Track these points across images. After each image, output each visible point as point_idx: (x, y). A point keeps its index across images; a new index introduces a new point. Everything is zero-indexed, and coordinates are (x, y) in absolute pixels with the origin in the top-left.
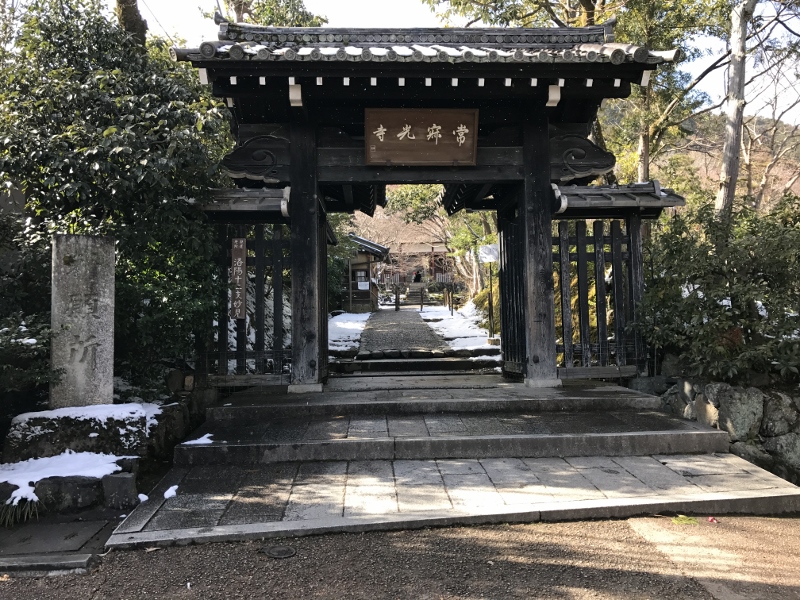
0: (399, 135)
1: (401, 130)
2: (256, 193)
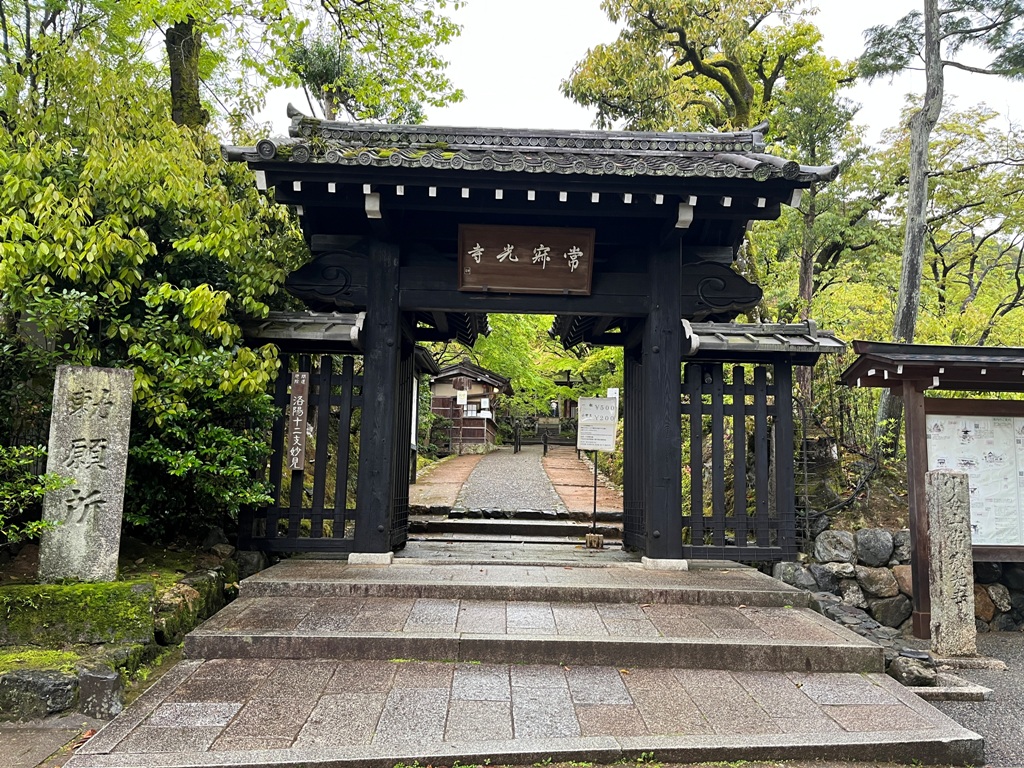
0: (498, 257)
1: (502, 251)
2: (324, 318)
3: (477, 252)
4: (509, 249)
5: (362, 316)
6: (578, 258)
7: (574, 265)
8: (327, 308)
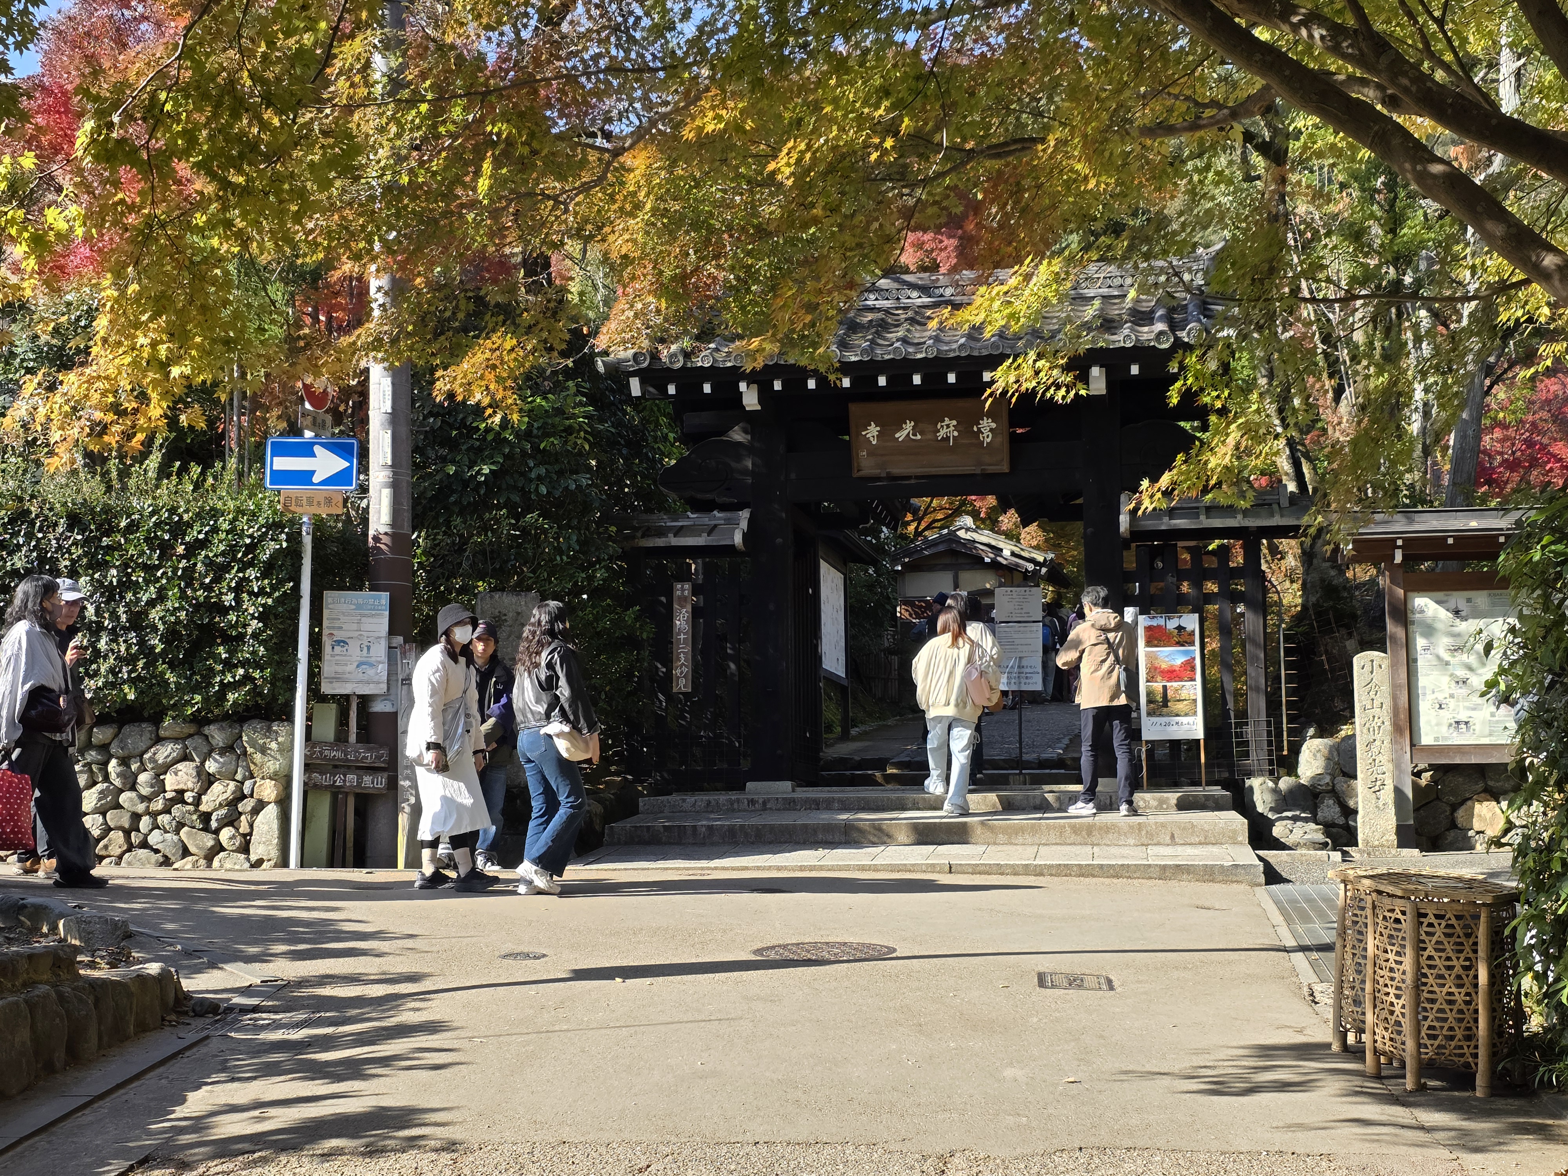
0: (897, 435)
1: (901, 429)
2: (705, 519)
3: (872, 431)
4: (909, 426)
5: (745, 514)
6: (991, 430)
7: (987, 437)
8: (705, 507)
